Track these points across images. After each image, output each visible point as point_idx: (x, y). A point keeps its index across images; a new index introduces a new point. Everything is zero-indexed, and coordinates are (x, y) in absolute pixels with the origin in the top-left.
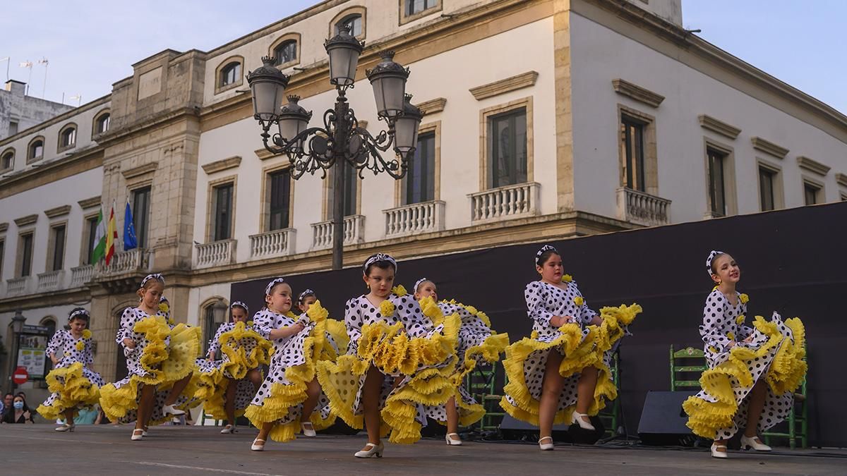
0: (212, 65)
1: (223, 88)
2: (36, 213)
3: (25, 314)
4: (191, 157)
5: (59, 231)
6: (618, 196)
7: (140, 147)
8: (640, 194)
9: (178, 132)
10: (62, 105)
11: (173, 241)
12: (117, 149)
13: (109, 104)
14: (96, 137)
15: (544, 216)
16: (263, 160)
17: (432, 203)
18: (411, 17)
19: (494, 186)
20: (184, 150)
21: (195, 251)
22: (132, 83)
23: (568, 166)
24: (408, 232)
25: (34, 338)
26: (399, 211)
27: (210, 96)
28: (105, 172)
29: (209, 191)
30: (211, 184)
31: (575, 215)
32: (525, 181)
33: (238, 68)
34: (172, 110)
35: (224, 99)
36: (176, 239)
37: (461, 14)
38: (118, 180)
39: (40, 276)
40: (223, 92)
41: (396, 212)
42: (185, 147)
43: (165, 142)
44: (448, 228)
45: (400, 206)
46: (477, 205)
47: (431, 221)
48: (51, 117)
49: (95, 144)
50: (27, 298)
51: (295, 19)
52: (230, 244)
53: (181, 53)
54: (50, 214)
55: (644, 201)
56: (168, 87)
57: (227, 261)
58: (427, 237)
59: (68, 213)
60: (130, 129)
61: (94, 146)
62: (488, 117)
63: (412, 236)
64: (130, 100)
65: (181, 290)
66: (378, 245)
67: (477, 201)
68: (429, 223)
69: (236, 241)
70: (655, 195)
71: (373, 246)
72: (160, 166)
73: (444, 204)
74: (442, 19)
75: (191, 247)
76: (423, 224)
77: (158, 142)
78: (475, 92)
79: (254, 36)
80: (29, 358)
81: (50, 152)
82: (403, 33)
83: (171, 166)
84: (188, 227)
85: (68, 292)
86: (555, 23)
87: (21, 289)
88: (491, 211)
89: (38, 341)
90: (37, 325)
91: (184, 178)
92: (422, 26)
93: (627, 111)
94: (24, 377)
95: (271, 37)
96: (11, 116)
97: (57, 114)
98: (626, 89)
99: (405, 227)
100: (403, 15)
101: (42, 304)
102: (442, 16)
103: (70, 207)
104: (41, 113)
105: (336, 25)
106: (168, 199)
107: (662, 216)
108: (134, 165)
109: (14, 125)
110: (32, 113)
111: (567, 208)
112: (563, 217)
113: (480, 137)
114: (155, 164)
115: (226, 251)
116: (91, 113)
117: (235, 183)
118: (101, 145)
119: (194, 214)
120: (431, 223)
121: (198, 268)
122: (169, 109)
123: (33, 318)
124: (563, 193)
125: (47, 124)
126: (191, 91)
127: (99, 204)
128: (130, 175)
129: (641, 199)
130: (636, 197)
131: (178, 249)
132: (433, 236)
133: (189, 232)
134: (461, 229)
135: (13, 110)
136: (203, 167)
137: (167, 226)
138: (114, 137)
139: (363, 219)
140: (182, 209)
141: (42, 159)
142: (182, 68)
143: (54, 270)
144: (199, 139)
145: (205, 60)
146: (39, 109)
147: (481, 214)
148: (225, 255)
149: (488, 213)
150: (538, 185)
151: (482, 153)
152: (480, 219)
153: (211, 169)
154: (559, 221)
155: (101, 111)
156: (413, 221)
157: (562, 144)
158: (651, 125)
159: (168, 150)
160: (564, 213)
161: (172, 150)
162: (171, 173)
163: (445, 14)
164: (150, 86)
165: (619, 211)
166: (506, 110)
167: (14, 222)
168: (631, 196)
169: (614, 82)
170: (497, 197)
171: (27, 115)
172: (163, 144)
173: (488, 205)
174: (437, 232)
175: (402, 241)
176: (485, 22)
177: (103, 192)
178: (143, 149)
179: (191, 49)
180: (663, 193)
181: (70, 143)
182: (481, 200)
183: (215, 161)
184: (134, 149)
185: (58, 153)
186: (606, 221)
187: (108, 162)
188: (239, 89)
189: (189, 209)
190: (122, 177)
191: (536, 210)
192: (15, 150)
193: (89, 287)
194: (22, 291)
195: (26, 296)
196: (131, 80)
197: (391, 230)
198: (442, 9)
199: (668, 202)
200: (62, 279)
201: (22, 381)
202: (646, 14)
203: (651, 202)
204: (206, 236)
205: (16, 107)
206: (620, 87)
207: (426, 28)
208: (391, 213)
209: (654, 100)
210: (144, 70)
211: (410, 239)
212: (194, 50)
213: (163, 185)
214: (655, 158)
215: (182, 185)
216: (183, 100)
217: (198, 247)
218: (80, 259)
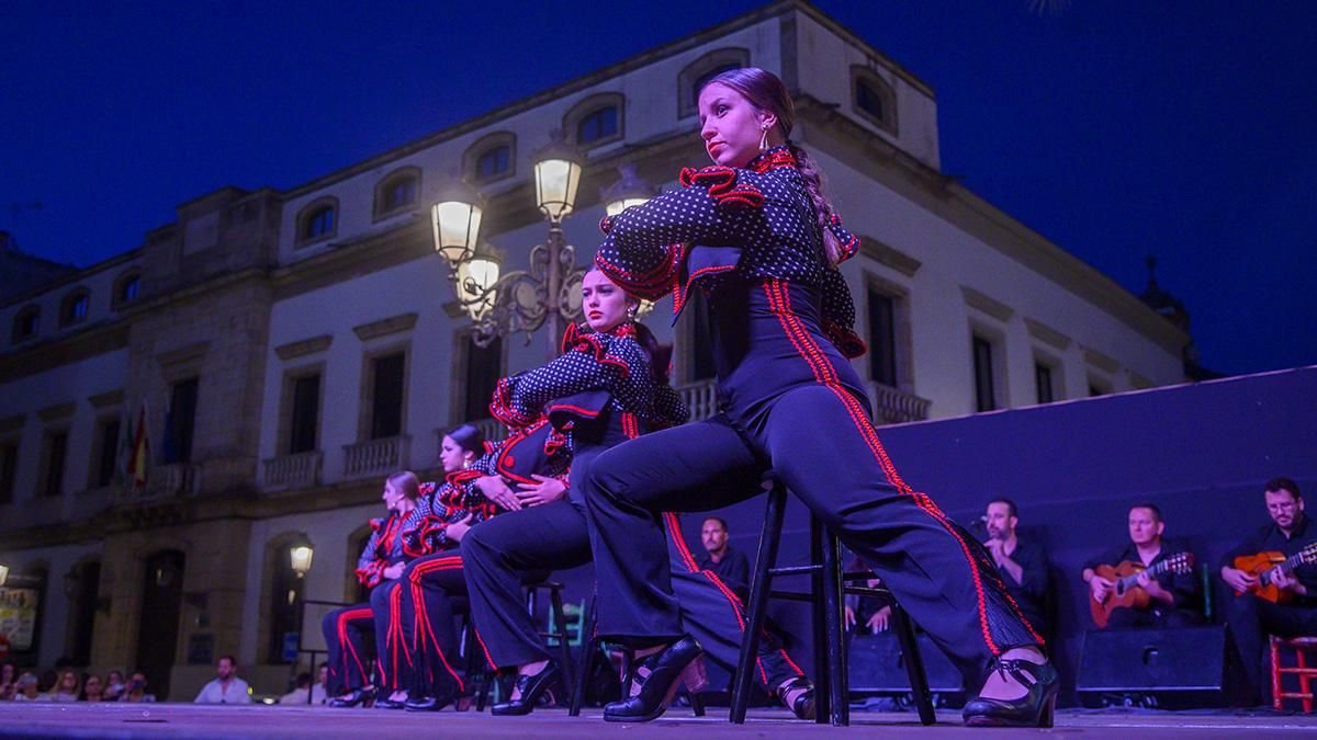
0: (293, 209)
1: (308, 240)
2: (22, 412)
4: (259, 336)
5: (59, 441)
7: (183, 321)
8: (892, 391)
9: (239, 301)
11: (229, 452)
12: (149, 324)
13: (139, 261)
14: (116, 306)
20: (249, 326)
21: (261, 467)
22: (174, 233)
27: (288, 251)
28: (130, 355)
29: (283, 384)
33: (330, 215)
34: (233, 269)
35: (310, 255)
36: (233, 449)
37: (652, 144)
38: (150, 367)
39: (28, 504)
40: (308, 245)
42: (249, 320)
43: (220, 314)
48: (44, 281)
49: (115, 316)
51: (414, 147)
52: (314, 457)
53: (246, 191)
54: (45, 414)
55: (898, 401)
56: (228, 238)
57: (309, 481)
59: (70, 413)
60: (169, 295)
61: (114, 320)
64: (171, 256)
65: (239, 522)
69: (323, 453)
70: (911, 394)
72: (214, 347)
74: (625, 150)
75: (256, 463)
77: (211, 313)
81: (49, 327)
83: (230, 348)
84: (253, 434)
85: (70, 525)
89: (25, 596)
91: (248, 365)
95: (379, 172)
101: (29, 543)
102: (625, 146)
103: (75, 404)
106: (224, 394)
108: (175, 346)
114: (206, 344)
115: (307, 468)
116: (110, 275)
118: (126, 317)
119: (261, 415)
121: (266, 490)
122: (229, 268)
126: (261, 244)
127: (121, 400)
128: (168, 360)
131: (236, 464)
133: (253, 440)
136: (277, 350)
137: (222, 432)
138: (145, 306)
140: (243, 408)
141: (36, 337)
143: (48, 494)
144: (270, 311)
145: (281, 202)
148: (305, 473)
153: (286, 352)
155: (126, 269)
158: (905, 300)
159: (226, 326)
161: (230, 325)
162: (227, 356)
163: (630, 143)
164: (201, 235)
170: (703, 393)
172: (217, 317)
177: (127, 383)
178: (188, 324)
180: (920, 392)
181: (77, 316)
183: (293, 341)
184: (176, 324)
185: (60, 328)
187: (135, 342)
188: (333, 241)
189: (254, 408)
190: (155, 362)
198: (623, 137)
199: (926, 403)
200: (61, 507)
202: (898, 150)
203: (907, 402)
206: (866, 247)
207: (602, 163)
209: (909, 265)
212: (267, 188)
213: (217, 375)
214: (908, 343)
215: (244, 375)
217: (267, 462)
218: (88, 480)
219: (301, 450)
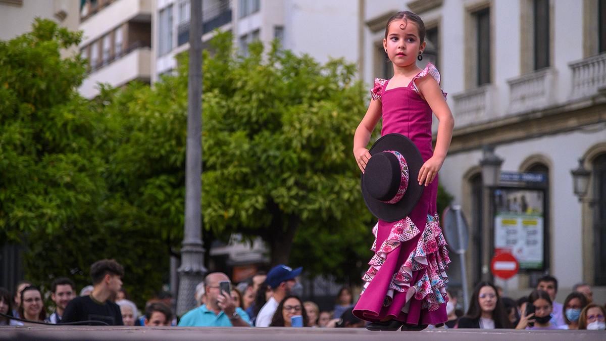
3: (500, 152)
25: (519, 195)
39: (513, 84)
50: (493, 125)
80: (515, 232)
85: (567, 108)
87: (478, 110)
94: (510, 266)
195: (489, 122)
200: (554, 84)
201: (506, 275)
218: (585, 47)
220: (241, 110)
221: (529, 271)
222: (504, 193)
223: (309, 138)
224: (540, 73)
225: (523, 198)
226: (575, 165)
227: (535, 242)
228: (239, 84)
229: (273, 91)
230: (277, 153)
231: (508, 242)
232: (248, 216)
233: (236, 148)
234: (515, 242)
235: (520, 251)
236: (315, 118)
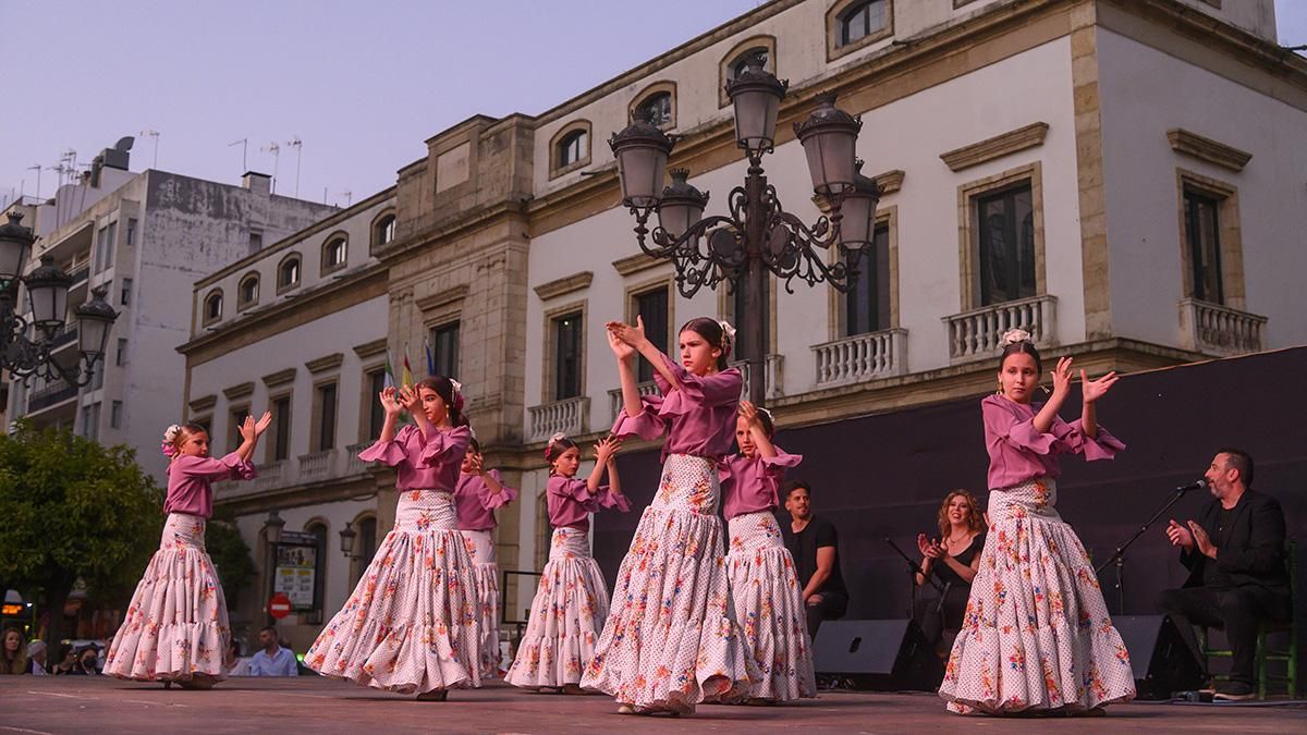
0: (545, 135)
1: (562, 170)
2: (292, 366)
3: (283, 515)
4: (518, 276)
5: (328, 392)
6: (1181, 313)
7: (441, 264)
8: (1217, 308)
9: (495, 238)
10: (324, 207)
11: (495, 402)
12: (407, 268)
13: (394, 201)
14: (375, 251)
15: (1065, 348)
16: (625, 275)
17: (887, 332)
18: (846, 48)
19: (985, 303)
20: (507, 266)
21: (528, 416)
22: (426, 168)
23: (1101, 268)
24: (851, 379)
25: (297, 550)
26: (836, 347)
27: (543, 182)
28: (391, 302)
29: (546, 326)
30: (548, 316)
31: (1114, 344)
32: (1033, 293)
33: (583, 139)
34: (487, 206)
35: (565, 186)
36: (500, 399)
37: (923, 40)
38: (411, 313)
39: (302, 460)
40: (562, 175)
41: (832, 348)
42: (508, 260)
43: (477, 254)
44: (913, 371)
45: (836, 339)
46: (958, 334)
47: (887, 360)
48: (309, 225)
49: (374, 261)
50: (284, 491)
51: (667, 59)
52: (580, 404)
53: (496, 120)
54: (314, 367)
55: (1223, 320)
56: (481, 171)
57: (576, 429)
58: (882, 385)
59: (339, 365)
60: (425, 237)
61: (374, 264)
62: (970, 197)
63: (857, 384)
64: (425, 193)
65: (509, 475)
66: (805, 399)
67: (958, 327)
68: (883, 364)
69: (589, 400)
70: (1241, 309)
71: (797, 401)
72: (473, 290)
73: (905, 333)
74: (894, 48)
75: (523, 411)
76: (874, 366)
77: (468, 254)
78: (951, 159)
79: (605, 89)
80: (291, 580)
81: (311, 277)
82: (834, 74)
83: (488, 290)
84: (517, 380)
85: (343, 481)
86: (1073, 46)
87: (274, 478)
88: (980, 341)
89: (304, 555)
90: (301, 530)
91: (508, 307)
92: (863, 61)
93: (1192, 179)
94: (285, 607)
95: (632, 89)
96: (252, 225)
97: (318, 219)
98: (1188, 144)
99: (846, 370)
100: (832, 45)
101: (306, 500)
102: (895, 43)
103: (342, 355)
104: (295, 218)
105: (729, 66)
106: (486, 340)
107: (1252, 342)
108: (434, 291)
109: (256, 238)
110: (282, 220)
111: (1101, 334)
112: (1096, 347)
113: (960, 228)
114: (465, 288)
115: (573, 414)
116: (367, 217)
117: (584, 312)
118: (383, 262)
119: (524, 359)
120: (887, 365)
121: (534, 440)
122: (482, 205)
123: (295, 520)
124: (1095, 311)
125: (304, 234)
126: (515, 175)
127: (385, 351)
128: (428, 305)
129: (1219, 316)
130: (1211, 314)
131: (502, 414)
132: (890, 384)
133: (518, 387)
134: (934, 371)
135: (255, 216)
136: (535, 289)
137: (485, 380)
138: (403, 250)
139: (780, 360)
140: (506, 355)
141: (299, 286)
142: (500, 143)
143: (322, 449)
144: (528, 249)
145: (533, 128)
146: (291, 213)
147: (964, 347)
148: (572, 421)
149: (975, 346)
150: (1053, 299)
151: (963, 252)
152: (963, 355)
153: (548, 292)
154: (1090, 354)
155: (382, 209)
156: (859, 360)
157: (1090, 235)
158: (1232, 200)
159: (483, 266)
160: (1096, 342)
161: (489, 266)
162: (488, 300)
163: (899, 40)
164: (453, 171)
165: (1184, 335)
166: (999, 185)
167: (262, 382)
168: (1203, 312)
169: (1169, 134)
170: (990, 320)
171: (274, 223)
172: (474, 258)
173: (975, 332)
174: (896, 377)
175: (843, 392)
176: (962, 49)
177: (389, 333)
178: (446, 266)
179: (512, 113)
180: (1253, 307)
181: (338, 262)
182: (964, 326)
183: (555, 279)
184: (434, 267)
185: (322, 276)
186: (1164, 352)
187: (394, 288)
188: (586, 170)
189: (517, 353)
190: (415, 306)
191: (1052, 338)
192: (259, 274)
193: (373, 474)
194: (277, 483)
195: (283, 489)
196: (425, 163)
197: (824, 377)
198: (893, 34)
199: (1262, 320)
200: (334, 461)
201: (283, 614)
202: (1218, 24)
203: (1235, 320)
204: (544, 393)
205: (259, 211)
206: (1179, 141)
207: (869, 64)
208: (823, 351)
209: (1236, 160)
210: (442, 148)
211: (855, 389)
212: (517, 115)
213: (477, 319)
214: (1238, 250)
215: (505, 317)
216: (503, 190)
217: (532, 410)
218: (360, 433)
219: (567, 397)
220: (32, 483)
221: (301, 611)
222: (284, 548)
223: (87, 508)
224: (324, 453)
225: (300, 553)
226: (344, 528)
227: (308, 588)
228: (32, 462)
229: (60, 469)
230: (59, 520)
231: (285, 588)
232: (29, 571)
233: (22, 514)
234: (291, 588)
235: (295, 595)
236: (93, 493)
